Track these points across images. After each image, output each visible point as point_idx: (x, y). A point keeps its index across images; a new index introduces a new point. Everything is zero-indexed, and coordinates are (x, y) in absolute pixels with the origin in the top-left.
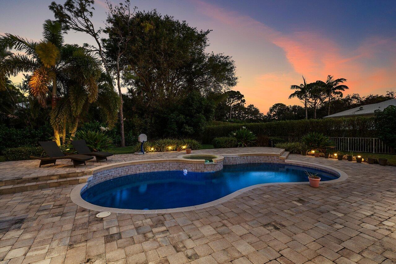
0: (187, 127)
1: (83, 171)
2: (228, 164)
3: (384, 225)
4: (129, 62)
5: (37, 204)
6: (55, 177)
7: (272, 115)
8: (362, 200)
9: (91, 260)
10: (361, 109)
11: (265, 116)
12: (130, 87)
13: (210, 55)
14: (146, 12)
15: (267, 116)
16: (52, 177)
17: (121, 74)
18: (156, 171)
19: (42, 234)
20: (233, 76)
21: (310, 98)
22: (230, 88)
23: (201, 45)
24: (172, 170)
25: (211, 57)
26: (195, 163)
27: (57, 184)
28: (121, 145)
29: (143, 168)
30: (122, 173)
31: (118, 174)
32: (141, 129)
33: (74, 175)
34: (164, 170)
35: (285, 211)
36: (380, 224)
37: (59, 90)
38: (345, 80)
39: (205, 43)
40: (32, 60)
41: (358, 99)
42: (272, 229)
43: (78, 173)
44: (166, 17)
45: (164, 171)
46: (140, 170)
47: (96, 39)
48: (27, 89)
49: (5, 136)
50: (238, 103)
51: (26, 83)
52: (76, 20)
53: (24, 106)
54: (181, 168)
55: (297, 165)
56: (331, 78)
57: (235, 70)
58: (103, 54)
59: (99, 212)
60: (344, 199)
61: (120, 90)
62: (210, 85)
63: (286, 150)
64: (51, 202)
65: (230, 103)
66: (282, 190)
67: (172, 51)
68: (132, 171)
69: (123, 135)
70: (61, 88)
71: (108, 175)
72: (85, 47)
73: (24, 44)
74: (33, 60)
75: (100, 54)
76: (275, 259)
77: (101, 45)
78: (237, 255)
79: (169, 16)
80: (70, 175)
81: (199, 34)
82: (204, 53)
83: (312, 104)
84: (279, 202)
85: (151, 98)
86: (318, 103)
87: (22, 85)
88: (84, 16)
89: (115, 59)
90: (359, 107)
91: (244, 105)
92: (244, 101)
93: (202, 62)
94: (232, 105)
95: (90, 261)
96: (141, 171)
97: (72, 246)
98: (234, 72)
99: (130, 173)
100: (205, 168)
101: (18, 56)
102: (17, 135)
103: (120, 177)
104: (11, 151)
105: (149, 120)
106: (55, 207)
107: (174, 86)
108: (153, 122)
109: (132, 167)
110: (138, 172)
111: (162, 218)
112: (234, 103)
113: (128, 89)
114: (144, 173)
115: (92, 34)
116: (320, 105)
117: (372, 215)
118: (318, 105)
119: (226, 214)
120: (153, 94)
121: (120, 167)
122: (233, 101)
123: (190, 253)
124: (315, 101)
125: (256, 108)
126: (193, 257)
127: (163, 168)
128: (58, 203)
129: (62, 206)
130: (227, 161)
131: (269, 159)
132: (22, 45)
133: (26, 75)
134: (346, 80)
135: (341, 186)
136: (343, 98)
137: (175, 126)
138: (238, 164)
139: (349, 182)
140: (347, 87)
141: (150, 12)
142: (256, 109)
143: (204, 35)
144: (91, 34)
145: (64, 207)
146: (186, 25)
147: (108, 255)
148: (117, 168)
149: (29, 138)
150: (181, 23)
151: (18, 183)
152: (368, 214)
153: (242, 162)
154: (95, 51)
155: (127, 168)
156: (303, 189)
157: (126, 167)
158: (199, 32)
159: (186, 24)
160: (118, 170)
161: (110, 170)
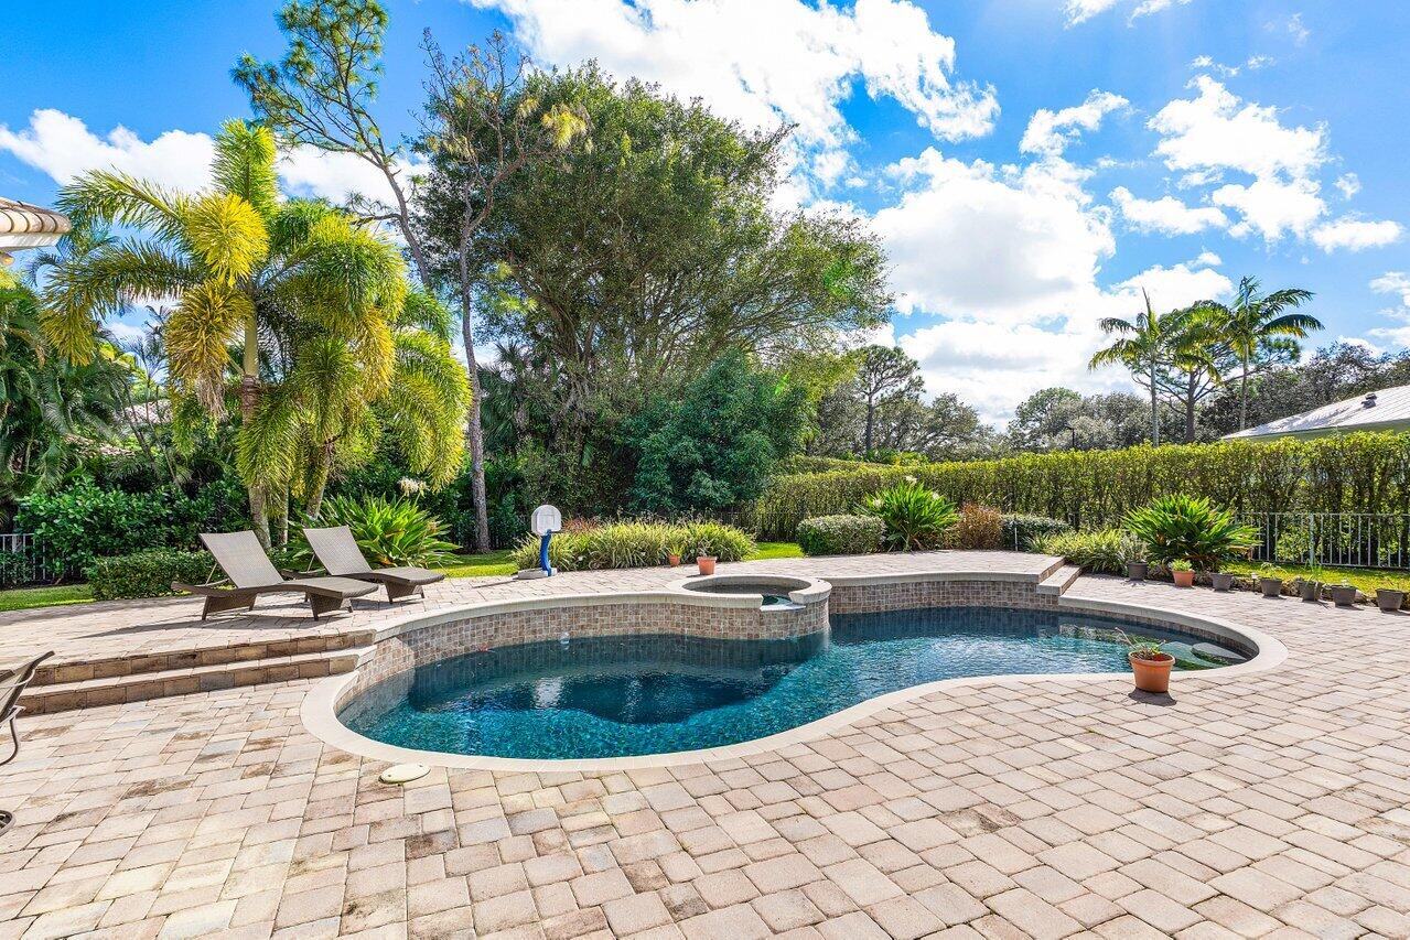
0: (707, 481)
1: (342, 631)
2: (849, 610)
3: (1387, 822)
4: (503, 252)
5: (195, 736)
6: (253, 652)
7: (1027, 432)
8: (1322, 738)
9: (361, 909)
10: (1369, 404)
11: (1000, 437)
12: (505, 341)
13: (788, 218)
14: (562, 72)
15: (1009, 436)
16: (243, 652)
17: (474, 296)
18: (591, 633)
19: (211, 827)
20: (877, 292)
21: (1172, 366)
22: (864, 336)
23: (758, 183)
24: (645, 631)
25: (794, 227)
26: (728, 605)
27: (258, 675)
28: (475, 548)
29: (547, 624)
30: (473, 640)
31: (461, 644)
32: (544, 488)
33: (312, 644)
34: (618, 631)
35: (1029, 770)
36: (1375, 820)
37: (264, 357)
38: (1307, 294)
39: (772, 173)
40: (178, 259)
41: (1361, 367)
42: (970, 829)
43: (327, 638)
44: (632, 85)
45: (617, 634)
46: (534, 632)
47: (390, 177)
48: (163, 357)
49: (92, 518)
50: (896, 389)
51: (157, 336)
52: (322, 115)
53: (153, 417)
54: (678, 625)
55: (1103, 615)
56: (1252, 288)
57: (881, 268)
58: (413, 226)
59: (391, 765)
60: (1256, 734)
61: (470, 354)
62: (791, 326)
63: (1068, 562)
64: (238, 731)
65: (868, 391)
66: (1031, 701)
67: (652, 210)
68: (509, 635)
69: (483, 512)
70: (271, 352)
71: (427, 645)
72: (351, 206)
73: (152, 206)
74: (181, 259)
75: (403, 226)
76: (968, 923)
77: (407, 196)
78: (835, 906)
79: (643, 84)
80: (301, 644)
81: (749, 144)
82: (770, 212)
83: (1180, 390)
84: (1012, 741)
85: (580, 380)
86: (1202, 384)
87: (145, 343)
88: (348, 97)
89: (456, 245)
90: (1363, 398)
91: (917, 397)
92: (919, 384)
93: (762, 243)
94: (874, 398)
95: (356, 911)
96: (538, 635)
97: (302, 867)
98: (880, 276)
99: (500, 640)
100: (762, 624)
101: (134, 249)
102: (129, 515)
103: (466, 656)
104: (112, 567)
105: (571, 458)
106: (252, 747)
107: (663, 332)
108: (586, 463)
109: (508, 620)
110: (528, 638)
111: (596, 786)
112: (881, 391)
113: (499, 347)
114: (547, 642)
115: (375, 160)
116: (1210, 391)
117: (1352, 788)
118: (1205, 391)
119: (814, 776)
120: (586, 365)
121: (467, 621)
122: (877, 384)
123: (678, 895)
124: (1193, 377)
125: (964, 406)
126: (688, 909)
127: (614, 626)
128: (259, 735)
129: (274, 744)
130: (844, 600)
131: (999, 593)
132: (143, 207)
133: (158, 312)
134: (1309, 294)
135: (1254, 687)
136: (1301, 364)
137: (662, 478)
138: (883, 609)
139: (1285, 674)
140: (1314, 323)
141: (575, 71)
142: (965, 410)
143: (766, 147)
144: (371, 160)
145: (279, 746)
146: (703, 112)
147: (413, 894)
148: (456, 623)
149: (169, 524)
150: (687, 105)
151: (136, 671)
152: (1338, 783)
153: (899, 606)
154: (386, 217)
155: (491, 625)
156: (1108, 698)
157: (487, 621)
158: (750, 136)
159: (705, 107)
160: (461, 629)
161: (433, 628)
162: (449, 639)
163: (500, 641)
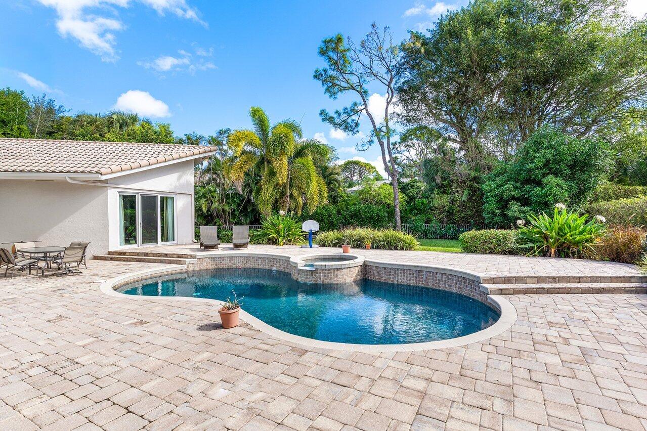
29: (262, 262)
30: (239, 264)
71: (221, 262)
105: (457, 197)
108: (464, 199)
160: (234, 260)
161: (223, 257)
162: (230, 262)
163: (248, 266)
